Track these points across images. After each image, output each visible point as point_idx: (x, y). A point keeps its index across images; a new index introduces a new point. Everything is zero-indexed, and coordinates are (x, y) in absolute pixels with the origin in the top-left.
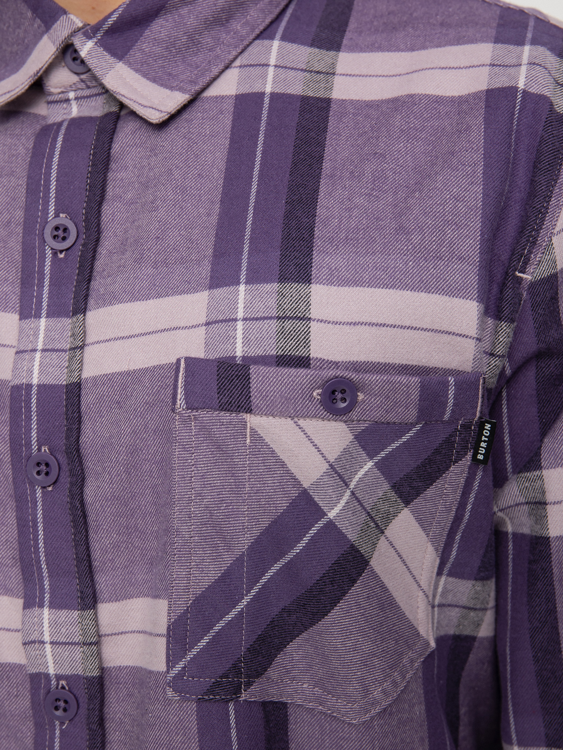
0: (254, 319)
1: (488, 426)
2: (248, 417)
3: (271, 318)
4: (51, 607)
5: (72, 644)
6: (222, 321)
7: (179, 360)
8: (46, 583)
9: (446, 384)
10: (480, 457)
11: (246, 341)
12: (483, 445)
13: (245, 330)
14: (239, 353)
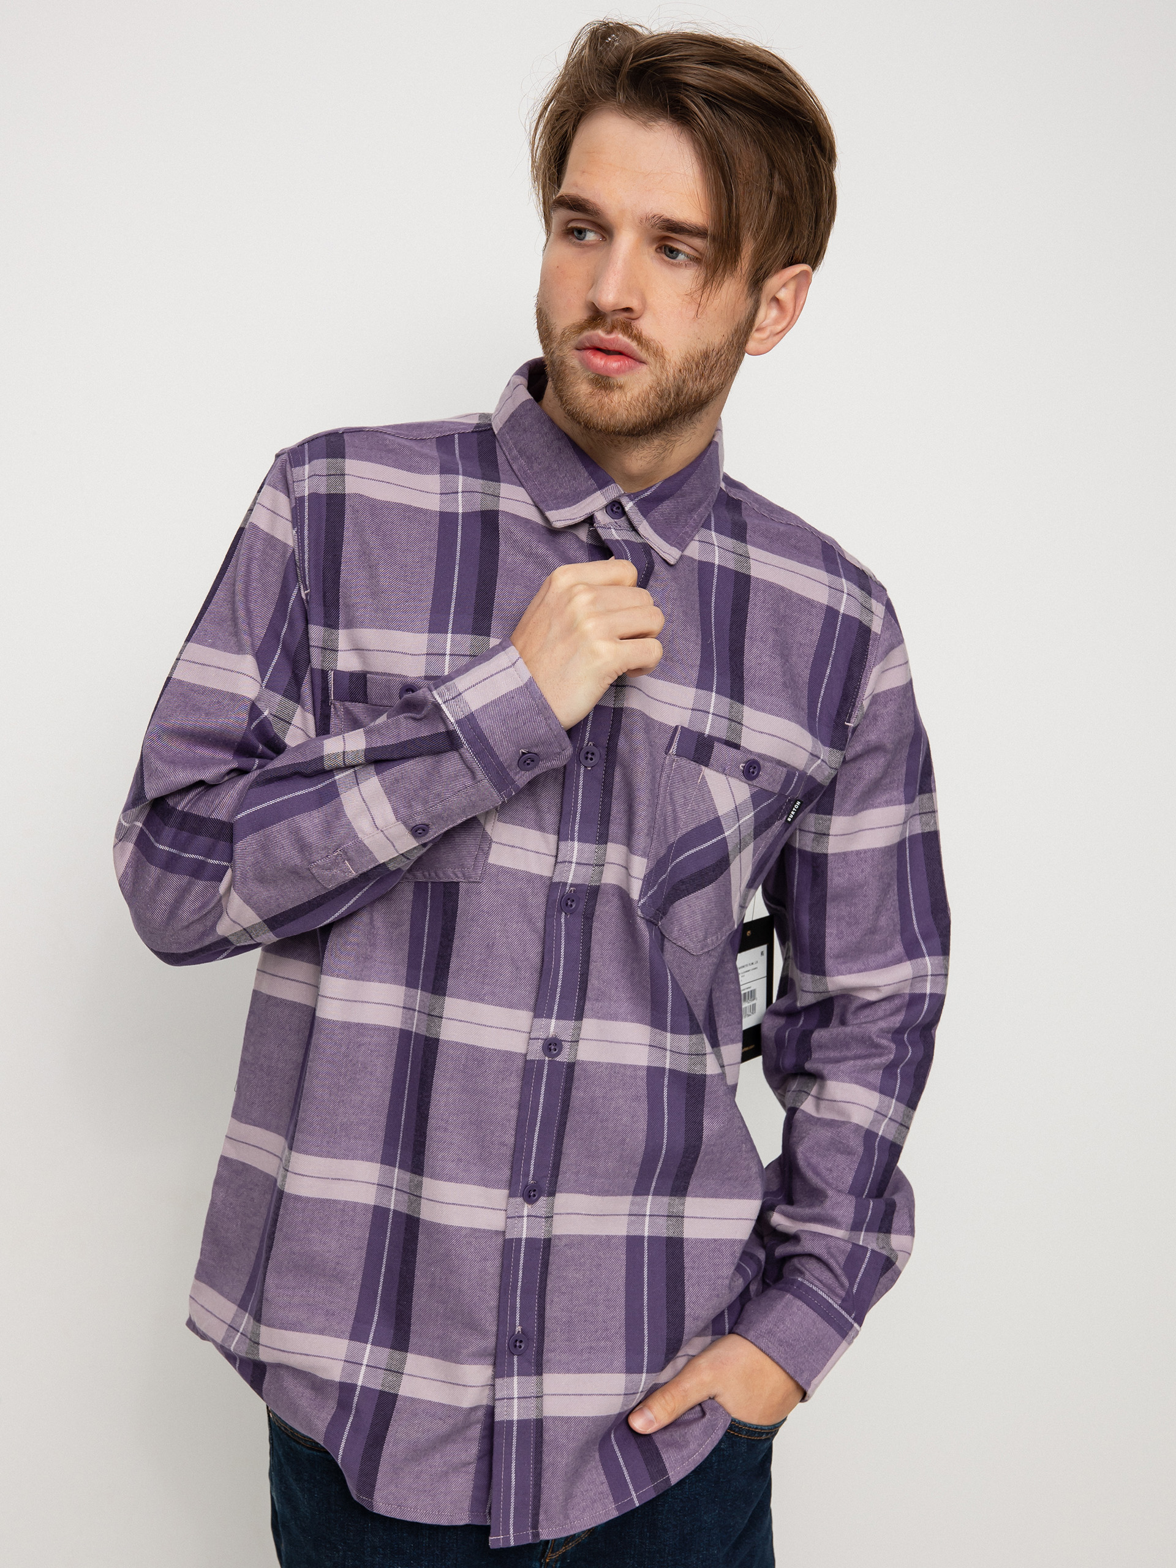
0: (718, 715)
1: (798, 803)
2: (703, 768)
3: (726, 718)
4: (579, 840)
5: (588, 864)
6: (701, 711)
7: (677, 727)
8: (577, 827)
9: (795, 775)
10: (789, 820)
11: (712, 727)
12: (793, 813)
13: (713, 720)
14: (707, 732)
